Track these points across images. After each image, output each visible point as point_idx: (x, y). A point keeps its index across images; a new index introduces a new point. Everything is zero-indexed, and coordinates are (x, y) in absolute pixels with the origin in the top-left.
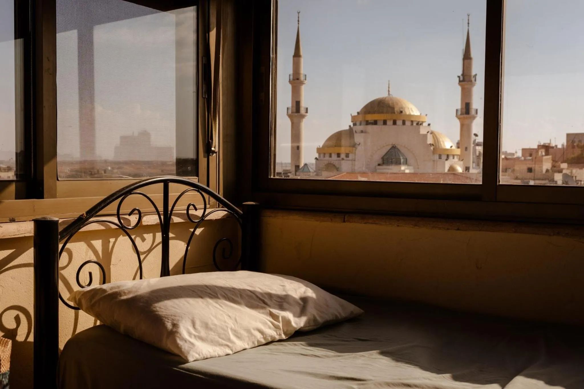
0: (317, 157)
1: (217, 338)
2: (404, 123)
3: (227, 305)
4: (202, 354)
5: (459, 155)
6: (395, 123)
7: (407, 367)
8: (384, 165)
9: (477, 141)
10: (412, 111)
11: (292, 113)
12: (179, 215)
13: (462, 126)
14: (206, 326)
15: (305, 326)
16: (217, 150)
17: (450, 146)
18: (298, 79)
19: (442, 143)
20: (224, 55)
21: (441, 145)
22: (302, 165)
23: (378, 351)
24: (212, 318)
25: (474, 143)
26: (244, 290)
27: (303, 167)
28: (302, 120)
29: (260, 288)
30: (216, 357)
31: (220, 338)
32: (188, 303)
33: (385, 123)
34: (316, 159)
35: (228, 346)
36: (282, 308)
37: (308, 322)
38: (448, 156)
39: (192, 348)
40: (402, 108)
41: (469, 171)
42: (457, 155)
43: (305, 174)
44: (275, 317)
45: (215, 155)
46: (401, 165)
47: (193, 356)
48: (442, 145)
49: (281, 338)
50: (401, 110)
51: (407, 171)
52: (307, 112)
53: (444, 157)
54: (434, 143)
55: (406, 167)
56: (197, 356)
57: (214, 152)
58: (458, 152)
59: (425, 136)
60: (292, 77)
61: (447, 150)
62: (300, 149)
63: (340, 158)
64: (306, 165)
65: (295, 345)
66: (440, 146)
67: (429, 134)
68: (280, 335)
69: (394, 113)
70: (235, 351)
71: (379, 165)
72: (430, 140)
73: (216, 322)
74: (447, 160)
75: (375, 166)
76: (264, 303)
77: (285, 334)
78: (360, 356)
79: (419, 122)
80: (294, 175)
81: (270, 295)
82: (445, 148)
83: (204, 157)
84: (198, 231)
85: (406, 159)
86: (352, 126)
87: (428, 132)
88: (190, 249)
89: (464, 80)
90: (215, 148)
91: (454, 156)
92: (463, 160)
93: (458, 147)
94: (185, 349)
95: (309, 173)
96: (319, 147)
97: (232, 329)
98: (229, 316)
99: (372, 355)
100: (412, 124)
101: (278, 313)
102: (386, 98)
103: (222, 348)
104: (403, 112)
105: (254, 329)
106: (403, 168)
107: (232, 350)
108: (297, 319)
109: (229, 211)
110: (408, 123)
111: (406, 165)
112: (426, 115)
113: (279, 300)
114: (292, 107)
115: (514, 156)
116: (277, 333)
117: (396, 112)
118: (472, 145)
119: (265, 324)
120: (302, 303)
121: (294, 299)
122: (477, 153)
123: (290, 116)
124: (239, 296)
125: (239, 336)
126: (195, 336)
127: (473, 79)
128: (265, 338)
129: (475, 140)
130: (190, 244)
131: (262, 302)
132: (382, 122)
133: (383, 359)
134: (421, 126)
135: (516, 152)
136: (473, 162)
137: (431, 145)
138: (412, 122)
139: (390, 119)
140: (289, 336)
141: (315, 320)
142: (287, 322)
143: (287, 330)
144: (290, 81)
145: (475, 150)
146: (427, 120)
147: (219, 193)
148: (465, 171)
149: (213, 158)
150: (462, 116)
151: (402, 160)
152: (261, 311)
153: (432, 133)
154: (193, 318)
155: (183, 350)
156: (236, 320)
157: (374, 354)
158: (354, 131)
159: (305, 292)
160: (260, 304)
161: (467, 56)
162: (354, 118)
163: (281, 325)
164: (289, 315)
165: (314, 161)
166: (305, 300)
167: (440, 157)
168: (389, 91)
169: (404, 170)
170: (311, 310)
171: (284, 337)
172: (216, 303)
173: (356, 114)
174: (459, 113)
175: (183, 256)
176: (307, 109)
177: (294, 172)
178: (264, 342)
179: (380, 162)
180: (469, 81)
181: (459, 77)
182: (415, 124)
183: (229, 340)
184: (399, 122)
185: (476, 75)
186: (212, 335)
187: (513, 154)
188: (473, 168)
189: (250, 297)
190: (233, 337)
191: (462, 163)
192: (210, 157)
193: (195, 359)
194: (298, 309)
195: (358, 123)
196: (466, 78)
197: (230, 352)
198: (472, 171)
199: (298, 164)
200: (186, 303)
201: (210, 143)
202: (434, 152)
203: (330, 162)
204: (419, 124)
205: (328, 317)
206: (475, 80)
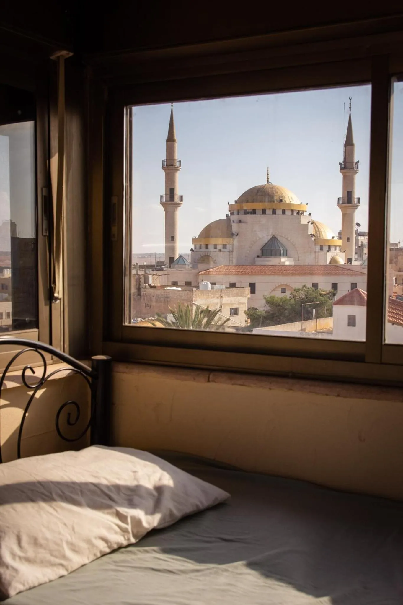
0: (193, 248)
1: (48, 557)
2: (284, 212)
3: (63, 508)
4: (28, 583)
5: (341, 246)
6: (274, 212)
7: (279, 587)
8: (262, 257)
9: (359, 231)
10: (293, 200)
11: (166, 201)
12: (13, 379)
13: (344, 215)
14: (35, 542)
15: (159, 524)
16: (61, 296)
17: (332, 237)
18: (172, 165)
19: (323, 233)
20: (69, 183)
21: (322, 235)
22: (177, 257)
23: (244, 562)
24: (44, 529)
25: (356, 234)
26: (86, 484)
27: (178, 259)
28: (177, 209)
29: (106, 479)
30: (45, 583)
31: (52, 555)
32: (14, 510)
33: (264, 212)
34: (192, 250)
35: (62, 565)
36: (132, 504)
37: (162, 520)
38: (329, 247)
39: (14, 577)
40: (282, 196)
41: (351, 263)
42: (339, 246)
43: (181, 266)
44: (122, 517)
45: (58, 301)
46: (281, 257)
47: (15, 589)
48: (324, 236)
49: (130, 543)
50: (281, 198)
51: (287, 263)
52: (182, 200)
53: (326, 248)
54: (315, 234)
55: (286, 259)
56: (21, 587)
57: (57, 298)
58: (340, 243)
59: (306, 226)
60: (165, 163)
61: (328, 241)
62: (174, 240)
63: (217, 250)
64: (181, 257)
65: (147, 552)
66: (321, 237)
67: (310, 223)
68: (129, 539)
69: (274, 202)
70: (70, 570)
71: (258, 256)
72: (311, 230)
73: (48, 535)
74: (328, 251)
75: (254, 258)
76: (111, 499)
77: (135, 536)
78: (223, 571)
79: (299, 211)
80: (169, 268)
81: (118, 488)
82: (326, 239)
83: (46, 305)
84: (39, 394)
85: (286, 251)
86: (229, 215)
87: (309, 222)
88: (28, 416)
89: (345, 168)
90: (58, 293)
91: (335, 247)
92: (345, 252)
93: (340, 238)
94: (5, 579)
95: (184, 266)
96: (194, 238)
97: (68, 543)
98: (65, 524)
99: (236, 568)
100: (292, 214)
101: (126, 512)
102: (264, 186)
103: (55, 569)
104: (283, 200)
105: (96, 538)
106: (283, 260)
107: (67, 570)
108: (149, 517)
109: (76, 369)
110: (288, 213)
111: (287, 257)
112: (307, 204)
113: (129, 493)
114: (166, 195)
115: (397, 246)
116: (125, 538)
117: (275, 200)
118: (354, 235)
119: (109, 529)
120: (155, 493)
121: (147, 489)
122: (360, 244)
123: (163, 204)
124: (79, 493)
125: (77, 549)
126: (20, 558)
127: (355, 166)
128: (109, 547)
129: (358, 230)
130: (28, 411)
131: (107, 498)
132: (261, 211)
133: (249, 574)
134: (302, 216)
135: (399, 243)
136: (356, 253)
137: (312, 235)
138: (292, 211)
139: (269, 209)
140: (140, 538)
141: (171, 514)
142: (137, 522)
143: (138, 532)
144: (163, 167)
145: (357, 240)
146: (308, 209)
147: (64, 351)
148: (347, 263)
149: (56, 305)
150: (343, 205)
151: (282, 252)
152: (106, 511)
153: (313, 223)
154: (19, 532)
155: (3, 580)
156: (73, 529)
157: (239, 566)
158: (232, 221)
159: (160, 479)
160: (104, 501)
161: (349, 143)
162: (231, 207)
163: (129, 527)
164: (139, 513)
165: (190, 252)
166: (159, 489)
167: (321, 249)
168: (268, 178)
169: (285, 262)
170: (168, 504)
171: (133, 540)
172: (51, 506)
173: (234, 203)
174: (341, 202)
175: (19, 427)
176: (182, 197)
177: (168, 264)
178: (108, 550)
179: (259, 253)
180: (352, 169)
181: (340, 164)
182: (295, 214)
183: (64, 557)
184: (279, 212)
185: (358, 162)
186: (43, 554)
187: (396, 245)
188: (356, 260)
189: (93, 492)
190: (69, 553)
191: (344, 254)
192: (53, 305)
193: (18, 591)
194: (150, 503)
195: (236, 212)
196: (348, 165)
197: (64, 572)
198: (354, 263)
199: (172, 256)
200: (11, 510)
201: (53, 289)
202: (315, 243)
203: (206, 254)
204: (300, 213)
205: (188, 509)
206: (358, 168)
